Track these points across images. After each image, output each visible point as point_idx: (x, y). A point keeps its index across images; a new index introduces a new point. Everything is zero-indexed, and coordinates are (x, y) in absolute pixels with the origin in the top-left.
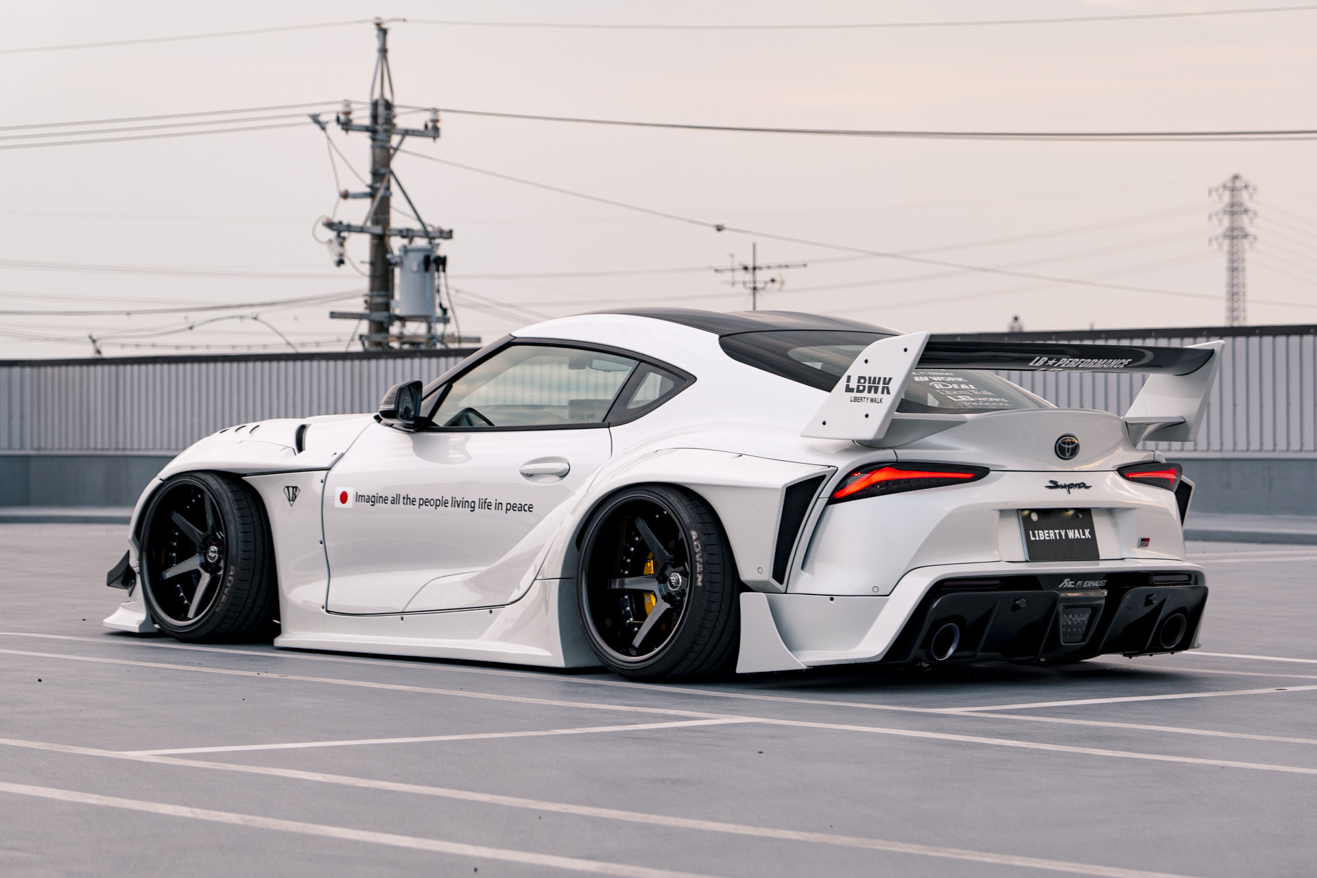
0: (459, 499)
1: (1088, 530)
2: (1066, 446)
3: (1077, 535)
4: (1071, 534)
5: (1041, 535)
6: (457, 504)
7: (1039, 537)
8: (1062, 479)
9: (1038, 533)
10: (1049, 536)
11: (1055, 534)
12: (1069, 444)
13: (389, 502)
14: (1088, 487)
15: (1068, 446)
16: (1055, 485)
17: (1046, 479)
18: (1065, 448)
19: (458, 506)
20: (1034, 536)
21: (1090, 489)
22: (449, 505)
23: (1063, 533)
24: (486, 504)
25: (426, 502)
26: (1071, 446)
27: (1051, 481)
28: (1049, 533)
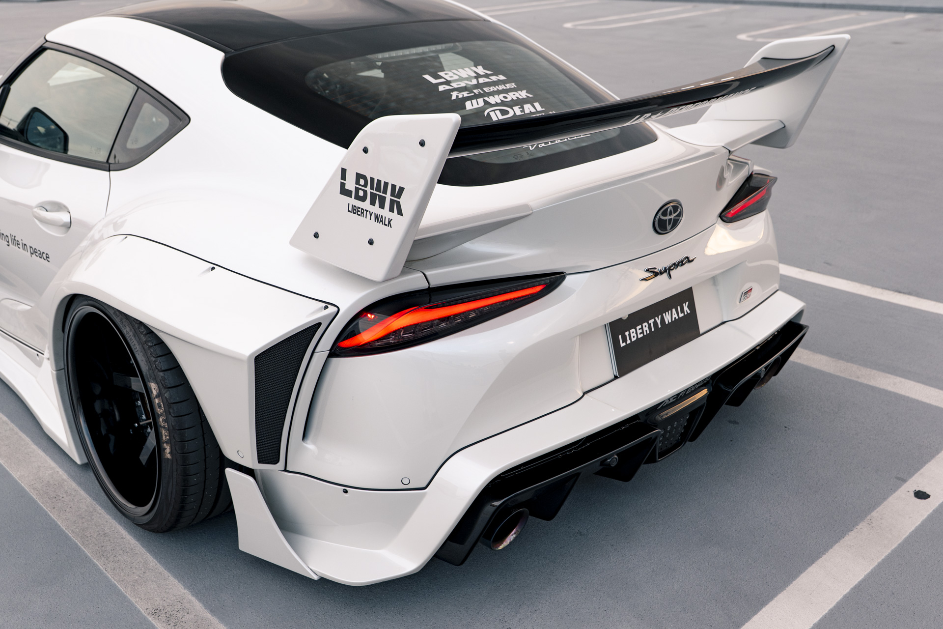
7: (630, 339)
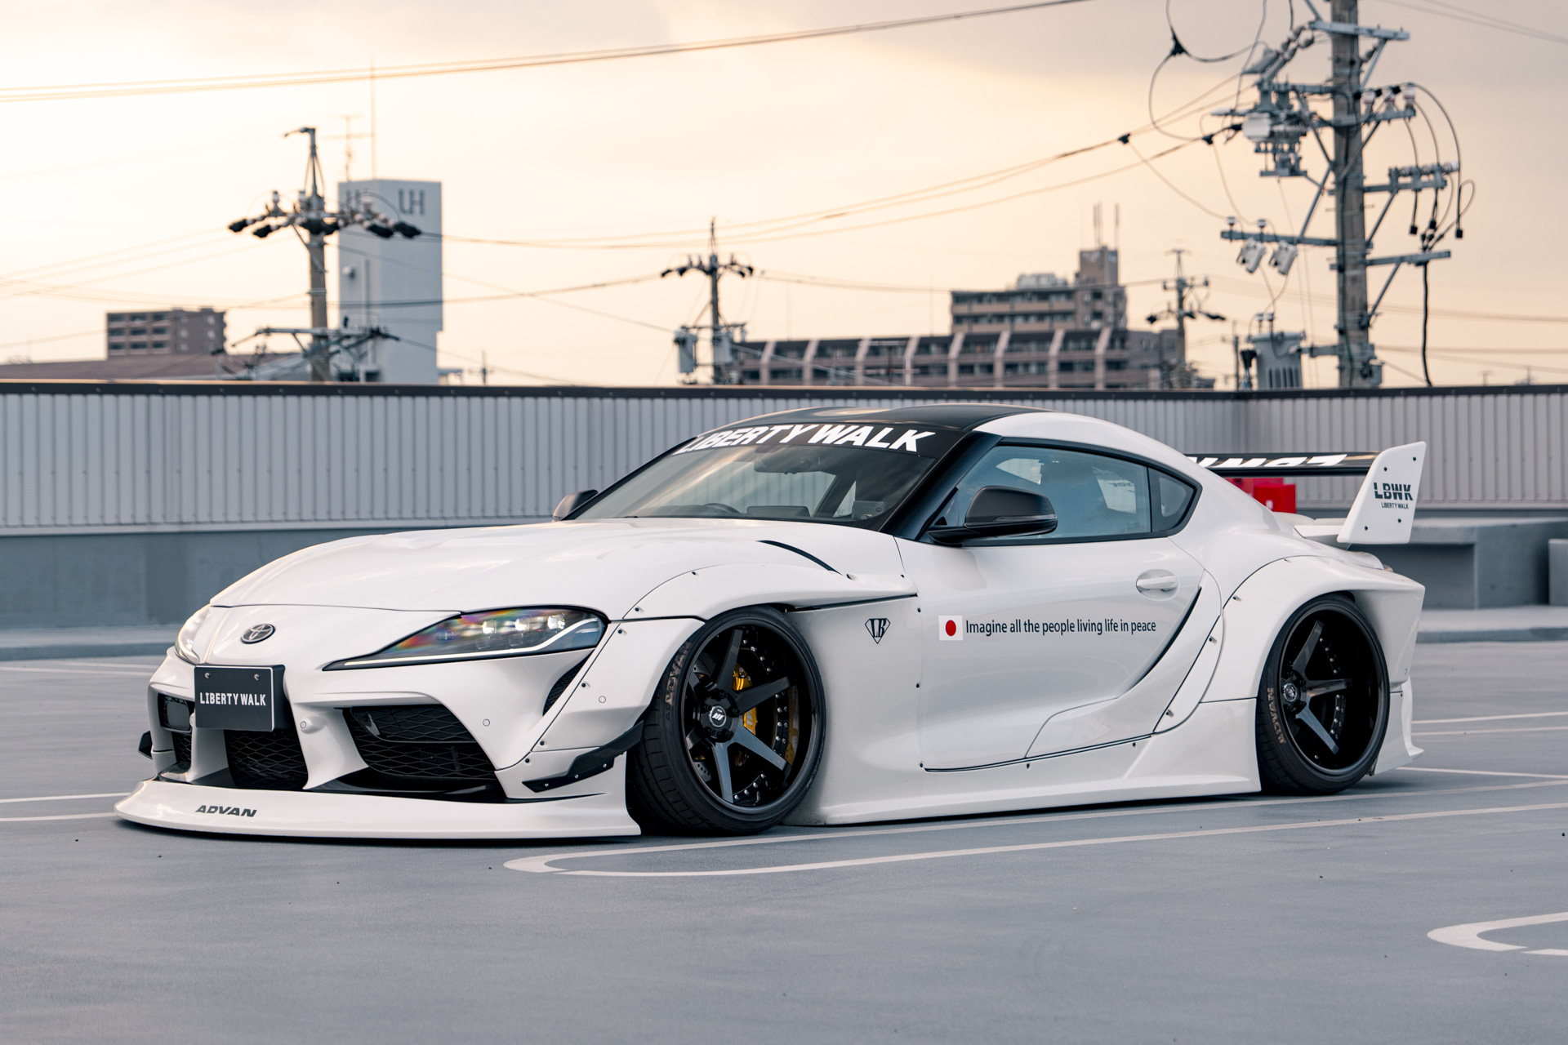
0: (1085, 621)
6: (1084, 627)
13: (1008, 629)
19: (1085, 630)
22: (1076, 629)
24: (1112, 626)
25: (1049, 627)
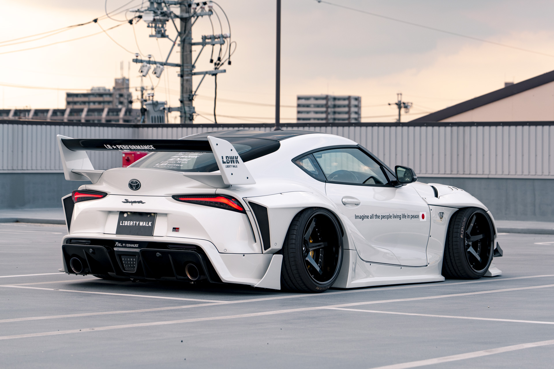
1: (151, 222)
2: (133, 184)
3: (144, 224)
4: (141, 224)
5: (126, 223)
8: (130, 199)
9: (125, 223)
10: (130, 224)
11: (133, 223)
12: (134, 183)
14: (143, 203)
15: (134, 184)
16: (127, 201)
17: (123, 198)
18: (132, 185)
20: (122, 223)
21: (144, 204)
23: (137, 223)
26: (135, 184)
27: (125, 200)
28: (130, 223)
